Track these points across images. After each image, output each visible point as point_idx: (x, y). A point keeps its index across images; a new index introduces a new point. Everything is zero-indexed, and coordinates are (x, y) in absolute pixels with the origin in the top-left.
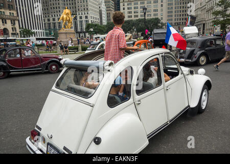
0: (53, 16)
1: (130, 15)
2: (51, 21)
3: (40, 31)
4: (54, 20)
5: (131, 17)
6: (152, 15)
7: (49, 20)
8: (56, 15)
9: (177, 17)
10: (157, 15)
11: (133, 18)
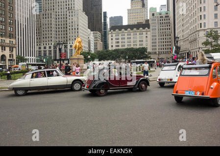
0: (45, 44)
1: (118, 44)
2: (42, 49)
3: (32, 57)
4: (45, 48)
5: (118, 46)
6: (138, 45)
7: (40, 48)
8: (47, 44)
9: (160, 47)
10: (142, 45)
11: (120, 47)
